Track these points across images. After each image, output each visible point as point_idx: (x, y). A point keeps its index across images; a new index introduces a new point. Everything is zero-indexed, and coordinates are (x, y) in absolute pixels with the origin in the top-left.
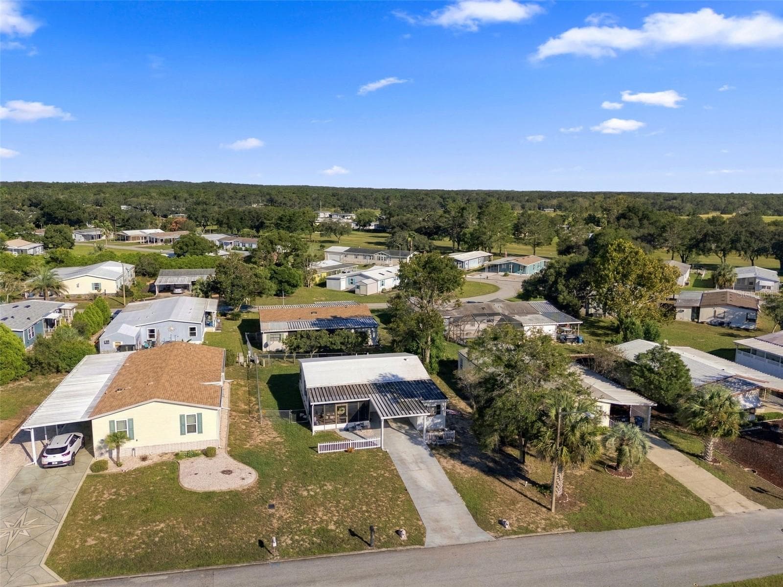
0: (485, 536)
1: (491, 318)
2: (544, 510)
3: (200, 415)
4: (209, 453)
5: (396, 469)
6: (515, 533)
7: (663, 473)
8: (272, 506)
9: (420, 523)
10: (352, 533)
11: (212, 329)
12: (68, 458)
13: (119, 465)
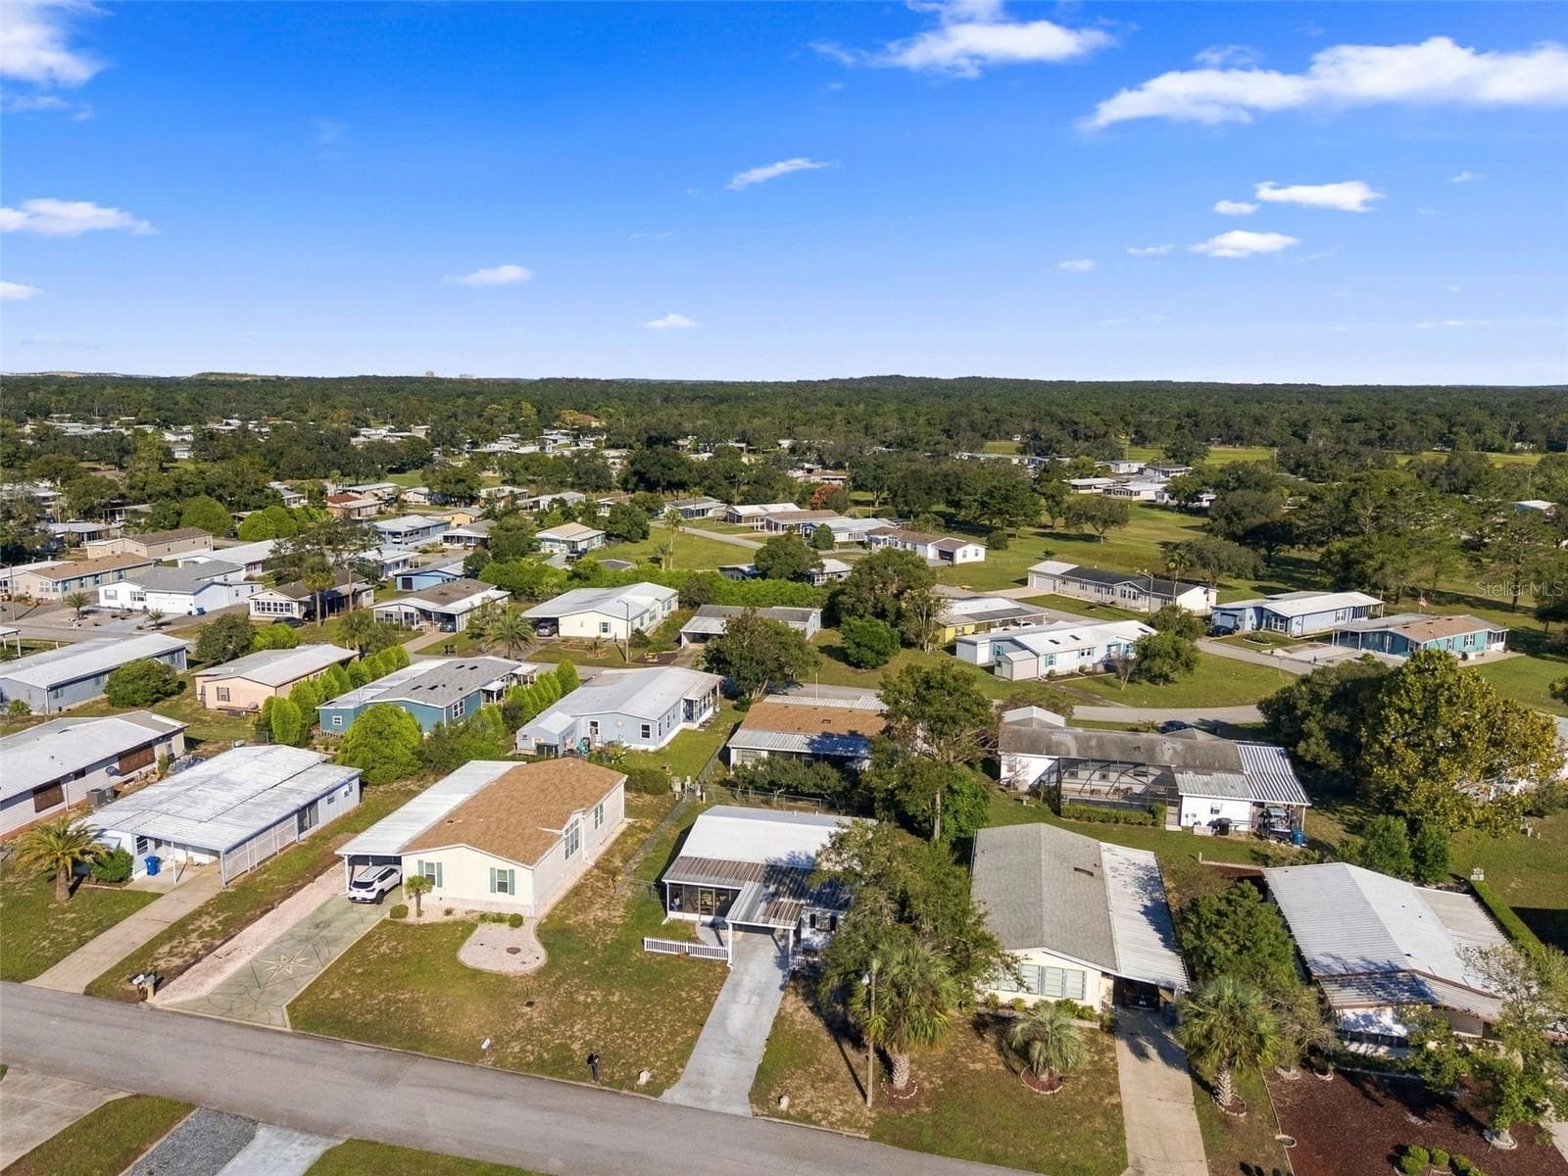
0: (742, 1108)
1: (1144, 769)
2: (860, 1099)
3: (512, 872)
4: (516, 921)
5: (717, 996)
6: (786, 1116)
7: (1114, 1100)
8: (530, 1004)
9: (680, 1070)
10: (591, 1059)
11: (694, 726)
12: (372, 896)
13: (420, 914)
